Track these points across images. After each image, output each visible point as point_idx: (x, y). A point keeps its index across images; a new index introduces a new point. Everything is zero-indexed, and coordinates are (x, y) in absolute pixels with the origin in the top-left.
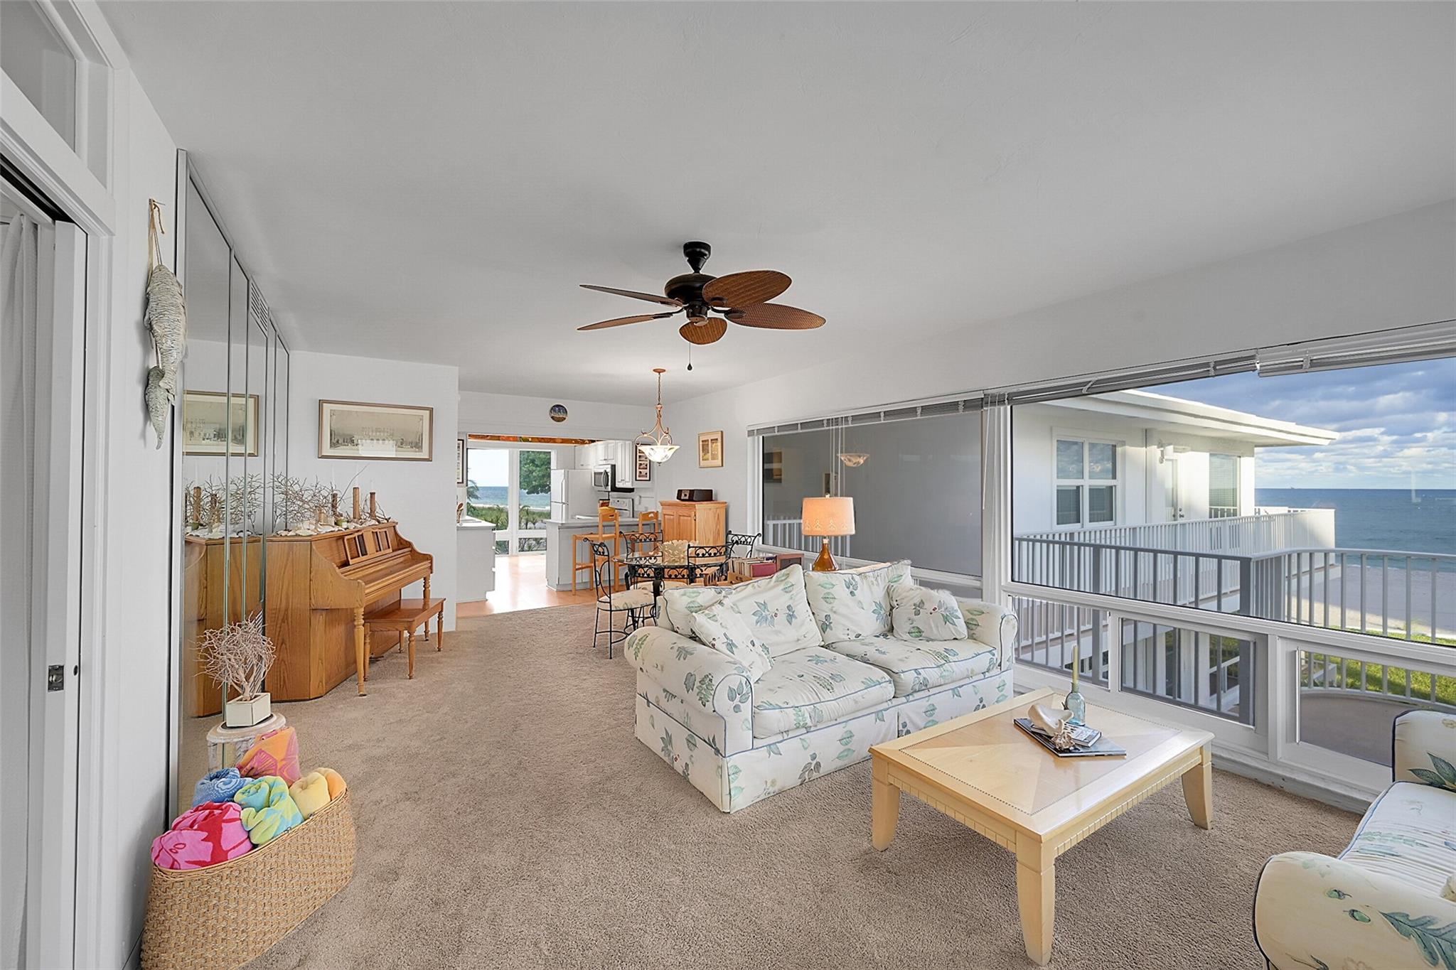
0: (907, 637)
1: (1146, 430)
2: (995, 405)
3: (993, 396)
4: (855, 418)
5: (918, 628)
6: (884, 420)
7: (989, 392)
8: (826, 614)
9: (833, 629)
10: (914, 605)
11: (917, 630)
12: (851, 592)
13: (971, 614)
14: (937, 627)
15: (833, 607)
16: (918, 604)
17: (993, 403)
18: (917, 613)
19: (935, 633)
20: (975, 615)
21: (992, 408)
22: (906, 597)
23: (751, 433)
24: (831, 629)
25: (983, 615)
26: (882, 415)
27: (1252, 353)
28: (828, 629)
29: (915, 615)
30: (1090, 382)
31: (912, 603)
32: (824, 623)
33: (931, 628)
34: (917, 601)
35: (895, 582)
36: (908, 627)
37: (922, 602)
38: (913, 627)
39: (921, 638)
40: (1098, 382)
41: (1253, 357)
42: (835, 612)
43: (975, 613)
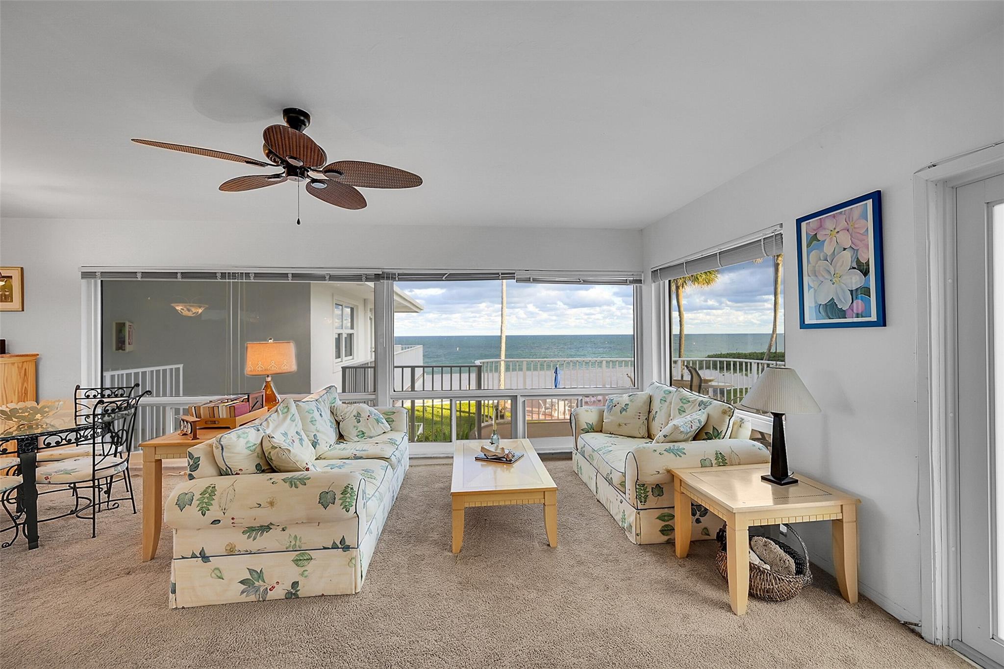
0: (357, 439)
1: (365, 300)
2: (389, 280)
3: (388, 274)
4: (257, 275)
5: (362, 431)
6: (292, 280)
7: (385, 270)
8: (313, 434)
9: (320, 444)
10: (354, 416)
11: (361, 433)
12: (321, 414)
13: (387, 415)
14: (374, 427)
15: (317, 427)
16: (356, 415)
17: (388, 278)
18: (359, 422)
19: (373, 433)
20: (390, 415)
21: (387, 281)
22: (347, 412)
23: (86, 275)
24: (319, 445)
25: (395, 414)
26: (290, 276)
27: (514, 272)
28: (317, 445)
29: (358, 423)
30: (446, 274)
31: (352, 415)
32: (314, 441)
33: (370, 429)
34: (355, 413)
35: (333, 403)
36: (355, 432)
37: (358, 413)
38: (359, 432)
39: (364, 438)
40: (450, 274)
41: (514, 273)
42: (318, 431)
43: (389, 414)
